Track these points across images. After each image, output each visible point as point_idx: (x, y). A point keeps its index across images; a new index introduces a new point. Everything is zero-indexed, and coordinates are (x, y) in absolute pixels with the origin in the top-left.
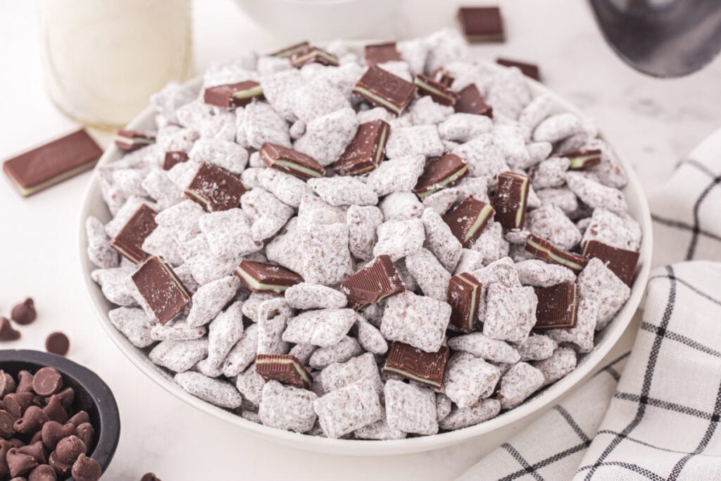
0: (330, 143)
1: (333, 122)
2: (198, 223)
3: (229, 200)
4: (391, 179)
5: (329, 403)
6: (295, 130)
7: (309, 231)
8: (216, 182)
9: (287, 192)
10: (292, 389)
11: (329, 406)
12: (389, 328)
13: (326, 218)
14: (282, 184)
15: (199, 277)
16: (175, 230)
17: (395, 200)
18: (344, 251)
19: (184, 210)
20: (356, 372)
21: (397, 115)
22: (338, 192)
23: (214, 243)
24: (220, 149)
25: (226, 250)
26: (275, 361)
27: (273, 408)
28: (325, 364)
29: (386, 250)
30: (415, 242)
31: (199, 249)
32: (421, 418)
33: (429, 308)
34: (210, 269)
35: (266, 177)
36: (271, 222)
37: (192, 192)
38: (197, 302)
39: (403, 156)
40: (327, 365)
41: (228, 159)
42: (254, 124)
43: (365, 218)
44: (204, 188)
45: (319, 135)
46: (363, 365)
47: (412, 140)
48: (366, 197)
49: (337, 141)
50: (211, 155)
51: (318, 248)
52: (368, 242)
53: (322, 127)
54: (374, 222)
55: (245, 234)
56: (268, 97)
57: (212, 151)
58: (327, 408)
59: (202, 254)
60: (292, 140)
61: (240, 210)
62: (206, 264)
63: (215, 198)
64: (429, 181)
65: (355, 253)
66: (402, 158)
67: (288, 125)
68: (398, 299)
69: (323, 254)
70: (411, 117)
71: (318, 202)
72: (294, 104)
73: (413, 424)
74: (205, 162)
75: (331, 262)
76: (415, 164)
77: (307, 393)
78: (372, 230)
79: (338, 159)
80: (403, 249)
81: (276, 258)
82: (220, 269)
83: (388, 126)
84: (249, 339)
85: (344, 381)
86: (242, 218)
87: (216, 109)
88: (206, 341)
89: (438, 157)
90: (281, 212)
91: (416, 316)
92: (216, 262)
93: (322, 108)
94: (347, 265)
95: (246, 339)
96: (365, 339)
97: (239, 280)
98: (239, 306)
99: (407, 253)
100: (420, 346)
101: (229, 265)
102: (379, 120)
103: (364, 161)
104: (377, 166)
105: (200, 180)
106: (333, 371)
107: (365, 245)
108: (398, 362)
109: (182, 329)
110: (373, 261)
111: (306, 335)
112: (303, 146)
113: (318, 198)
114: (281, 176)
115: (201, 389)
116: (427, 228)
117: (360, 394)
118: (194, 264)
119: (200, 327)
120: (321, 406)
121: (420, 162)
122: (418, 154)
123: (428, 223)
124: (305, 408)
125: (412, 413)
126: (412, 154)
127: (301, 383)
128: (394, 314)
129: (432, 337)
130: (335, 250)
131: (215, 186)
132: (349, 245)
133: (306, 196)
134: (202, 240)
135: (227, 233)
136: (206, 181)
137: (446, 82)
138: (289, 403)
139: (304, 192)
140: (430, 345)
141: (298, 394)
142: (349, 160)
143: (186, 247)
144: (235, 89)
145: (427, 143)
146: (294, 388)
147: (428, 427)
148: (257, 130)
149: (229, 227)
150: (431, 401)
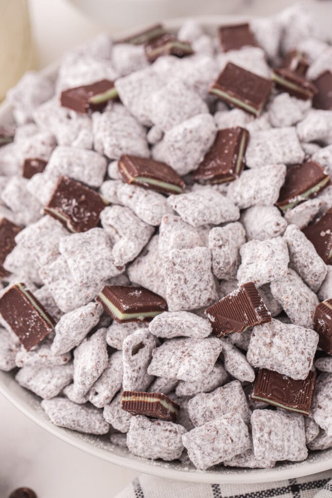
0: (188, 153)
1: (191, 132)
2: (58, 244)
3: (89, 217)
4: (252, 192)
5: (197, 439)
6: (153, 135)
7: (171, 258)
8: (75, 198)
9: (148, 212)
10: (159, 424)
11: (198, 441)
12: (256, 358)
13: (187, 241)
14: (141, 203)
15: (62, 304)
16: (36, 252)
17: (256, 215)
18: (207, 276)
19: (44, 230)
20: (223, 403)
21: (255, 116)
22: (199, 212)
23: (75, 270)
24: (78, 161)
25: (88, 278)
26: (141, 399)
27: (141, 441)
28: (191, 394)
29: (250, 275)
30: (280, 269)
31: (60, 273)
32: (289, 447)
33: (296, 337)
34: (72, 295)
35: (126, 194)
36: (132, 244)
37: (52, 210)
38: (60, 332)
39: (263, 165)
40: (194, 396)
41: (86, 172)
42: (111, 135)
43: (227, 241)
44: (64, 206)
45: (177, 145)
46: (230, 395)
47: (272, 148)
48: (227, 214)
49: (195, 149)
50: (69, 169)
51: (180, 275)
52: (231, 263)
53: (179, 138)
54: (236, 243)
55: (106, 259)
56: (125, 99)
57: (70, 164)
58: (195, 443)
59: (63, 279)
60: (150, 146)
61: (100, 229)
62: (68, 290)
63: (75, 215)
64: (291, 193)
65: (218, 276)
66: (263, 168)
67: (145, 131)
68: (264, 328)
69: (186, 282)
70: (270, 116)
71: (179, 223)
72: (151, 111)
73: (281, 454)
74: (63, 178)
75: (194, 288)
76: (276, 176)
77: (175, 426)
78: (235, 251)
79: (196, 167)
80: (267, 275)
81: (138, 281)
82: (83, 295)
83: (247, 132)
84: (114, 369)
85: (211, 412)
86: (102, 240)
87: (73, 114)
88: (71, 366)
89: (297, 164)
90: (142, 233)
91: (283, 346)
92: (79, 288)
93: (179, 113)
94: (210, 289)
95: (111, 370)
96: (232, 370)
97: (102, 307)
98: (102, 335)
99: (272, 279)
100: (287, 374)
101: (91, 290)
102: (238, 128)
103: (224, 172)
104: (237, 177)
105: (59, 198)
106: (200, 403)
107: (228, 267)
108: (266, 392)
109: (46, 357)
110: (238, 291)
111: (172, 370)
112: (161, 153)
113: (178, 218)
114: (140, 192)
115: (68, 422)
116: (291, 247)
117: (229, 428)
118: (56, 289)
119: (64, 354)
120: (189, 441)
121: (281, 173)
122: (278, 164)
123: (292, 242)
124: (172, 441)
125: (280, 443)
126: (272, 164)
127: (168, 416)
128: (260, 343)
129: (299, 366)
130: (198, 276)
131: (74, 202)
132: (212, 268)
133: (167, 217)
134: (63, 264)
135: (88, 259)
136: (65, 198)
137: (302, 69)
138: (156, 437)
139: (164, 211)
140: (298, 373)
141: (165, 428)
142: (209, 170)
143: (47, 272)
144: (91, 93)
145: (287, 151)
146: (161, 422)
147: (296, 454)
148: (114, 141)
149: (90, 252)
150: (299, 426)
